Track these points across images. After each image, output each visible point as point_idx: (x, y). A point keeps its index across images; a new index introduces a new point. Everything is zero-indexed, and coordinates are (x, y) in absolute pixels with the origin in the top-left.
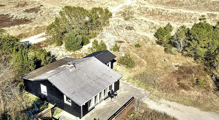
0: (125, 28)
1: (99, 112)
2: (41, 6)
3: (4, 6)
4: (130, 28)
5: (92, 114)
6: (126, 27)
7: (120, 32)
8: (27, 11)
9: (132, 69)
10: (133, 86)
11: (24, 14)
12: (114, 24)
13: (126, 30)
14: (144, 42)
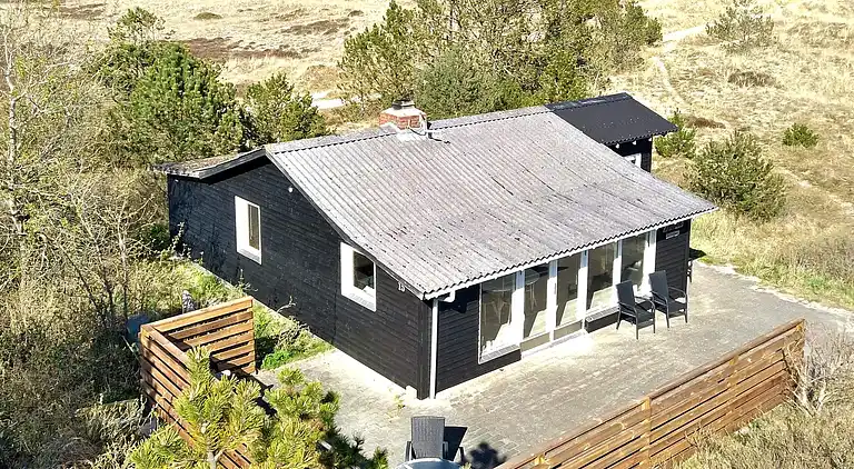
0: (727, 78)
1: (546, 383)
2: (355, 13)
3: (218, 17)
4: (756, 80)
5: (498, 389)
6: (729, 74)
7: (702, 94)
8: (298, 30)
9: (769, 226)
10: (774, 292)
11: (281, 38)
12: (668, 67)
13: (733, 85)
14: (837, 127)
